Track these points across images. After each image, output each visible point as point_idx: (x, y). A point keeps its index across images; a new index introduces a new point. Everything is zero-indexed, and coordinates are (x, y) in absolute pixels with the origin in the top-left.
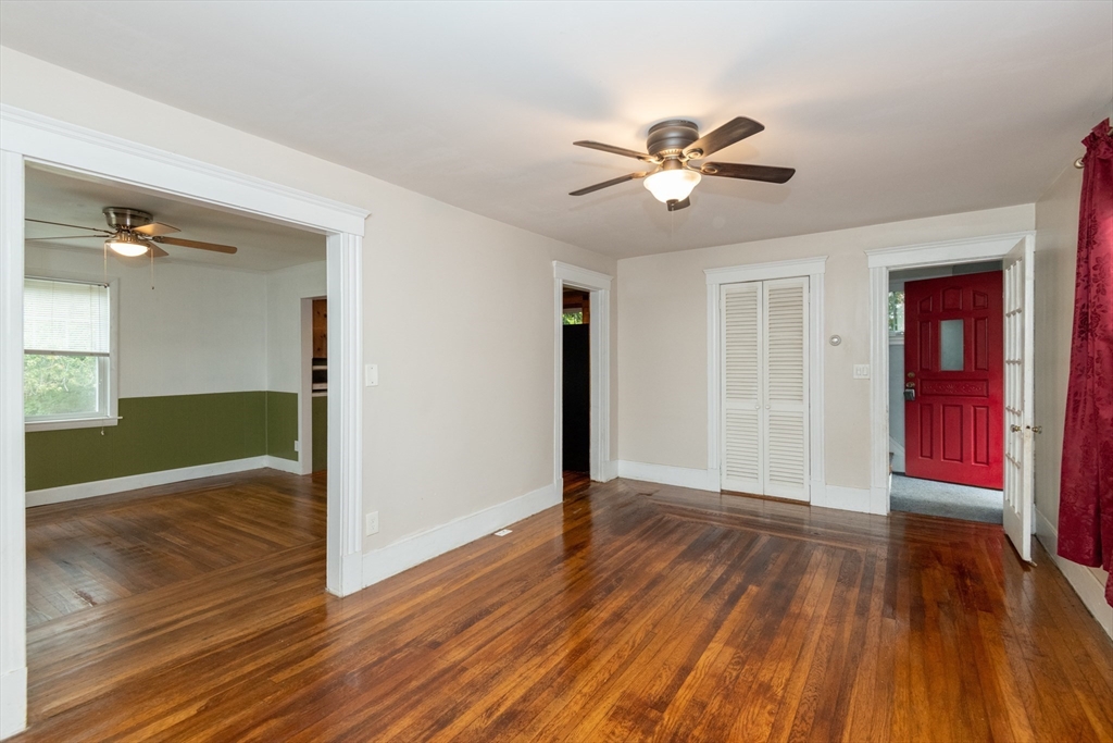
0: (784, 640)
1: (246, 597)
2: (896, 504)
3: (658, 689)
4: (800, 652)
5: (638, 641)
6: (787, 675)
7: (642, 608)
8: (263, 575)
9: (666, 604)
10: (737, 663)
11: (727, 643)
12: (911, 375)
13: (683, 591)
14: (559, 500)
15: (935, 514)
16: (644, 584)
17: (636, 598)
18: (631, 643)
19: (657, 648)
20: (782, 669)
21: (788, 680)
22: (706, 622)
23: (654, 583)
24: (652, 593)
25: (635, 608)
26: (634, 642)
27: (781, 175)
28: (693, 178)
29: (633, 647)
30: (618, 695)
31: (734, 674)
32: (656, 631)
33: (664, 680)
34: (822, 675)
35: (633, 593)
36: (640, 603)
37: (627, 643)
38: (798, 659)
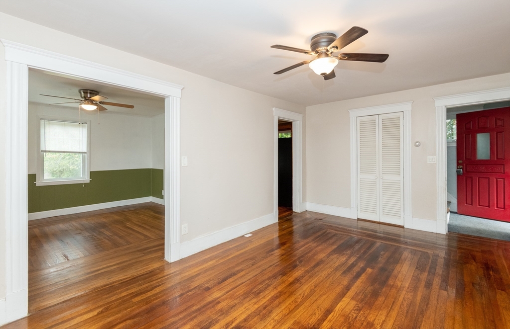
0: (384, 299)
1: (130, 260)
2: (451, 228)
3: (313, 321)
4: (392, 306)
5: (306, 294)
6: (384, 319)
7: (310, 277)
8: (138, 251)
9: (323, 275)
10: (357, 310)
11: (353, 299)
12: (460, 162)
13: (332, 269)
14: (276, 220)
15: (473, 234)
16: (313, 264)
17: (307, 272)
18: (302, 295)
19: (315, 299)
20: (381, 315)
21: (384, 321)
22: (343, 287)
23: (318, 264)
24: (316, 269)
25: (307, 276)
26: (304, 295)
27: (381, 58)
28: (334, 62)
29: (303, 297)
30: (292, 322)
31: (355, 315)
32: (316, 289)
33: (317, 316)
34: (403, 320)
35: (307, 269)
36: (310, 274)
37: (300, 295)
38: (390, 310)
